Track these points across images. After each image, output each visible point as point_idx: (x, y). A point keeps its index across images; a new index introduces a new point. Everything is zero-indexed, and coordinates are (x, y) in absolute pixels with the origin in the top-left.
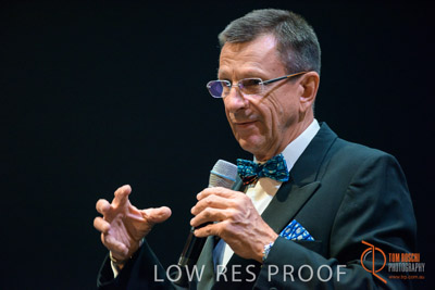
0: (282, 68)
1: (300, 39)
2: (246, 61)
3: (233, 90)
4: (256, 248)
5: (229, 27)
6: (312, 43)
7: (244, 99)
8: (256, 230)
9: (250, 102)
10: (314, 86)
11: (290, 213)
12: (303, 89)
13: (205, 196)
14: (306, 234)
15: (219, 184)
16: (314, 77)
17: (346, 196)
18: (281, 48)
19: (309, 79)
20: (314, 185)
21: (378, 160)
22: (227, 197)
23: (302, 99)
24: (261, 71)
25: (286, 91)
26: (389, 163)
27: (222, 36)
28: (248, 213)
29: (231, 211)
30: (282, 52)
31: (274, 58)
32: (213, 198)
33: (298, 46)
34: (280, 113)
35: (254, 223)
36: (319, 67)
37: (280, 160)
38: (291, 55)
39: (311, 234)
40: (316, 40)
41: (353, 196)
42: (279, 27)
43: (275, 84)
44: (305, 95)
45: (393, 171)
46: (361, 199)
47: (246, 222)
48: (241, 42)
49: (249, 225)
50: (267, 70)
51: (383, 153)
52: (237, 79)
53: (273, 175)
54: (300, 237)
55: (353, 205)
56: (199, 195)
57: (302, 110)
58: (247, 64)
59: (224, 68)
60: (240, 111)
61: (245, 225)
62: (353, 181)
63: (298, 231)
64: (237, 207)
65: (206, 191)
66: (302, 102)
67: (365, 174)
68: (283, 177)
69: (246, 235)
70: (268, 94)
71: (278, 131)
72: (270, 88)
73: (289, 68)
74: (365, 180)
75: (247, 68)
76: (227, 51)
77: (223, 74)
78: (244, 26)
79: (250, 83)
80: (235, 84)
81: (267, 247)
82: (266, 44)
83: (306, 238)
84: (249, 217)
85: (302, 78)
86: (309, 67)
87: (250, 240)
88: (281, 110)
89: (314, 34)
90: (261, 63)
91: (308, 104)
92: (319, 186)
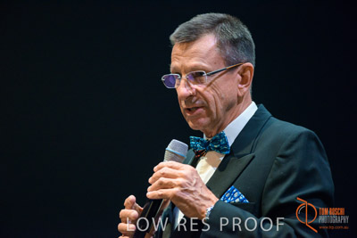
0: (222, 62)
1: (236, 37)
2: (192, 57)
3: (182, 82)
4: (200, 210)
5: (177, 30)
6: (246, 39)
7: (192, 88)
8: (201, 196)
9: (197, 90)
10: (249, 75)
11: (229, 180)
12: (240, 77)
13: (160, 169)
14: (242, 197)
15: (172, 159)
16: (250, 67)
17: (274, 166)
18: (220, 45)
19: (245, 69)
20: (250, 156)
21: (300, 135)
22: (177, 169)
23: (240, 86)
24: (204, 64)
25: (226, 80)
26: (309, 137)
27: (172, 37)
28: (194, 182)
29: (180, 180)
30: (221, 48)
31: (215, 54)
32: (166, 170)
33: (234, 43)
34: (222, 99)
35: (199, 190)
36: (254, 58)
37: (223, 136)
38: (229, 50)
39: (246, 198)
40: (249, 36)
41: (279, 165)
42: (218, 28)
43: (217, 75)
44: (242, 83)
45: (313, 144)
46: (286, 168)
47: (193, 189)
48: (188, 42)
49: (195, 191)
50: (210, 63)
51: (305, 129)
52: (186, 72)
53: (218, 149)
54: (237, 200)
55: (279, 173)
56: (155, 168)
57: (240, 94)
58: (193, 59)
59: (175, 64)
60: (189, 98)
61: (191, 192)
62: (279, 153)
63: (236, 195)
64: (185, 177)
65: (161, 164)
66: (240, 89)
67: (289, 147)
68: (225, 150)
69: (192, 200)
70: (211, 83)
71: (221, 113)
72: (212, 79)
73: (228, 61)
74: (289, 152)
75: (193, 62)
76: (176, 50)
77: (175, 68)
78: (190, 29)
79: (197, 75)
80: (184, 76)
81: (209, 209)
82: (208, 42)
83: (242, 201)
84: (195, 185)
85: (239, 69)
86: (245, 59)
87: (196, 203)
88: (223, 96)
89: (248, 32)
90: (203, 58)
91: (245, 89)
92: (254, 157)
